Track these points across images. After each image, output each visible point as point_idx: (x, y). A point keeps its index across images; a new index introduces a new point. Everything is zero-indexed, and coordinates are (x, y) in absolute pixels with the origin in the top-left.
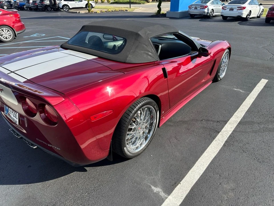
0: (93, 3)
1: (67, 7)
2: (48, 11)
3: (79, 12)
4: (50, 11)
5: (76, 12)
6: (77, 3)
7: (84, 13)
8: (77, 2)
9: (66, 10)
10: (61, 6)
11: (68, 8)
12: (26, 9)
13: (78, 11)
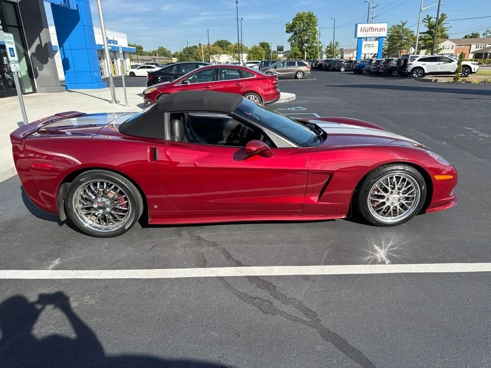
0: (475, 64)
1: (419, 71)
2: (393, 76)
3: (436, 81)
4: (396, 76)
5: (430, 81)
6: (442, 65)
7: (446, 81)
8: (441, 63)
9: (417, 76)
10: (409, 69)
11: (420, 73)
12: (365, 72)
13: (434, 79)
